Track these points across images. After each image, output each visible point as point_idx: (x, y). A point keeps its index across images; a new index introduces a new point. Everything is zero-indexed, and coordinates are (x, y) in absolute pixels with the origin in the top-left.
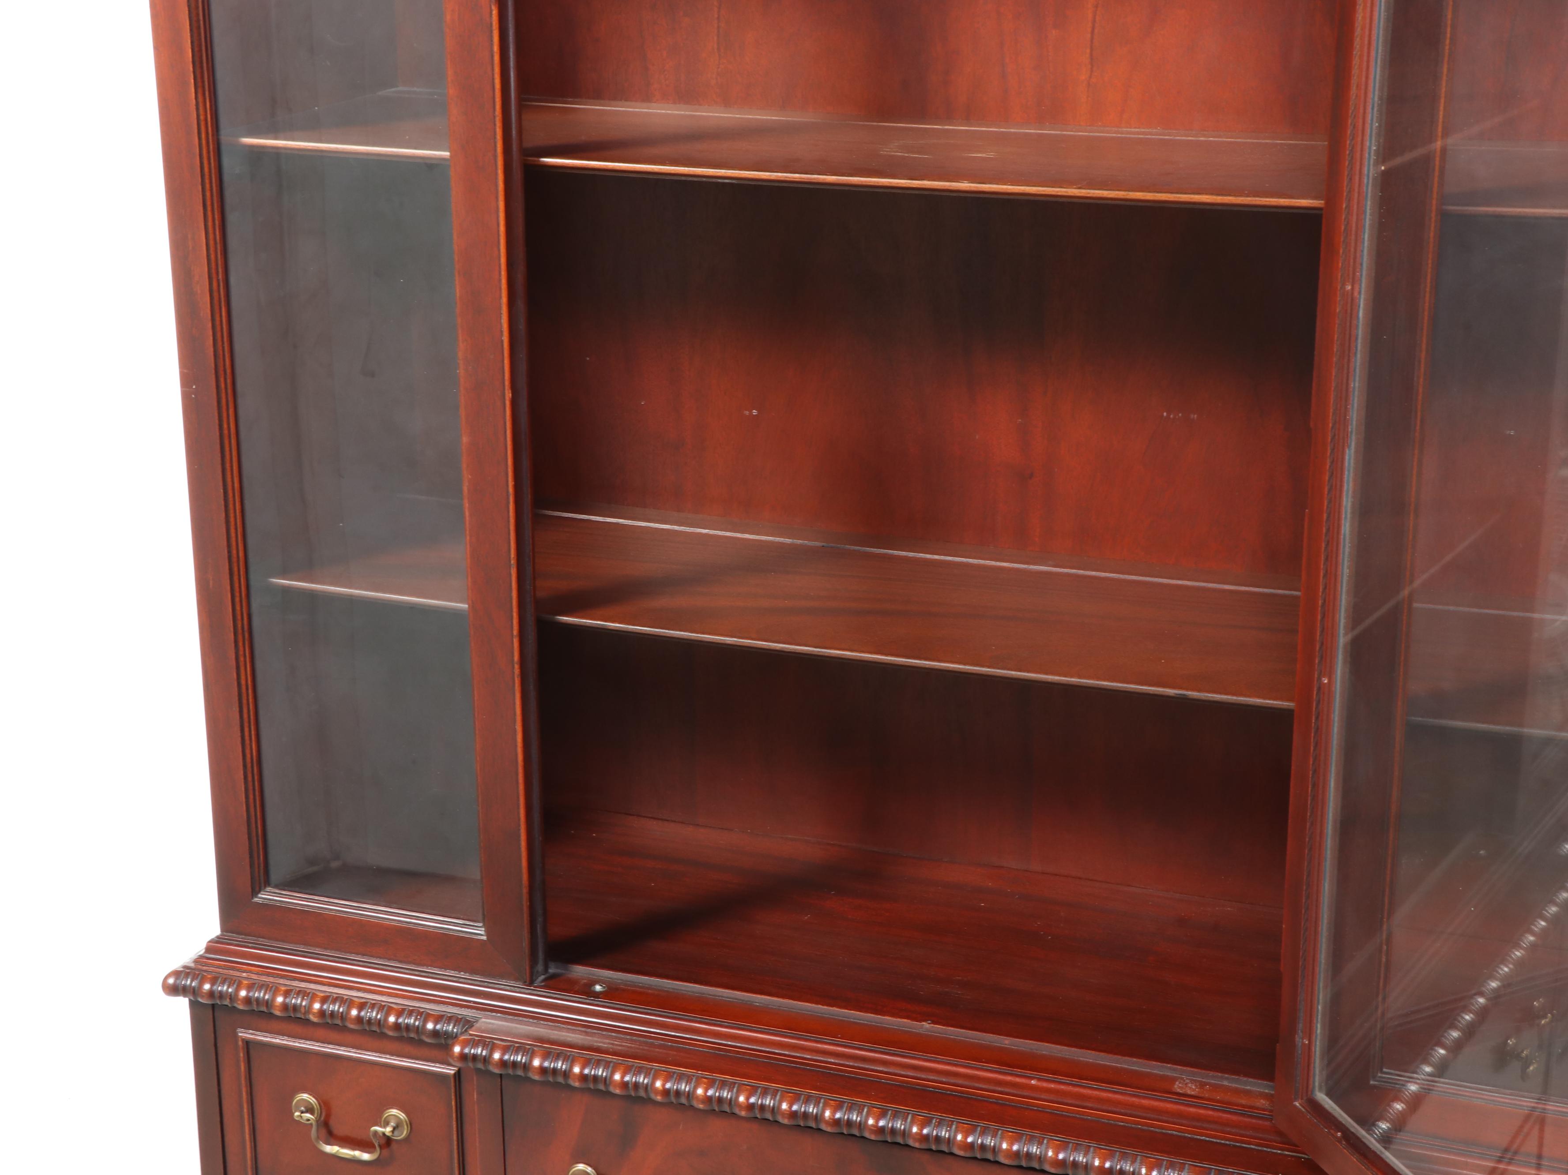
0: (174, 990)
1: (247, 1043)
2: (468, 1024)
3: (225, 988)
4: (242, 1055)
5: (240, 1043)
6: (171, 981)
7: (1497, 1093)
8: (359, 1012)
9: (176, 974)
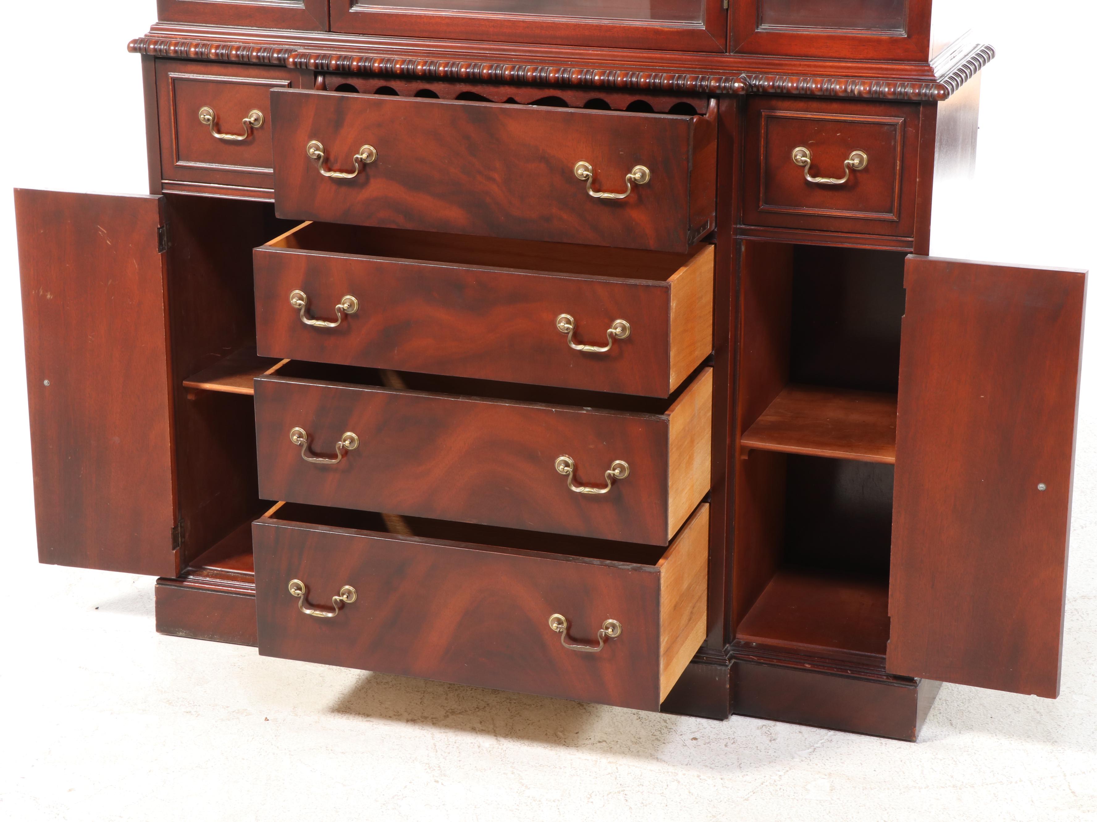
0: (134, 50)
1: (174, 79)
2: (291, 51)
3: (162, 47)
4: (171, 87)
5: (170, 80)
6: (132, 45)
8: (236, 52)
9: (135, 41)
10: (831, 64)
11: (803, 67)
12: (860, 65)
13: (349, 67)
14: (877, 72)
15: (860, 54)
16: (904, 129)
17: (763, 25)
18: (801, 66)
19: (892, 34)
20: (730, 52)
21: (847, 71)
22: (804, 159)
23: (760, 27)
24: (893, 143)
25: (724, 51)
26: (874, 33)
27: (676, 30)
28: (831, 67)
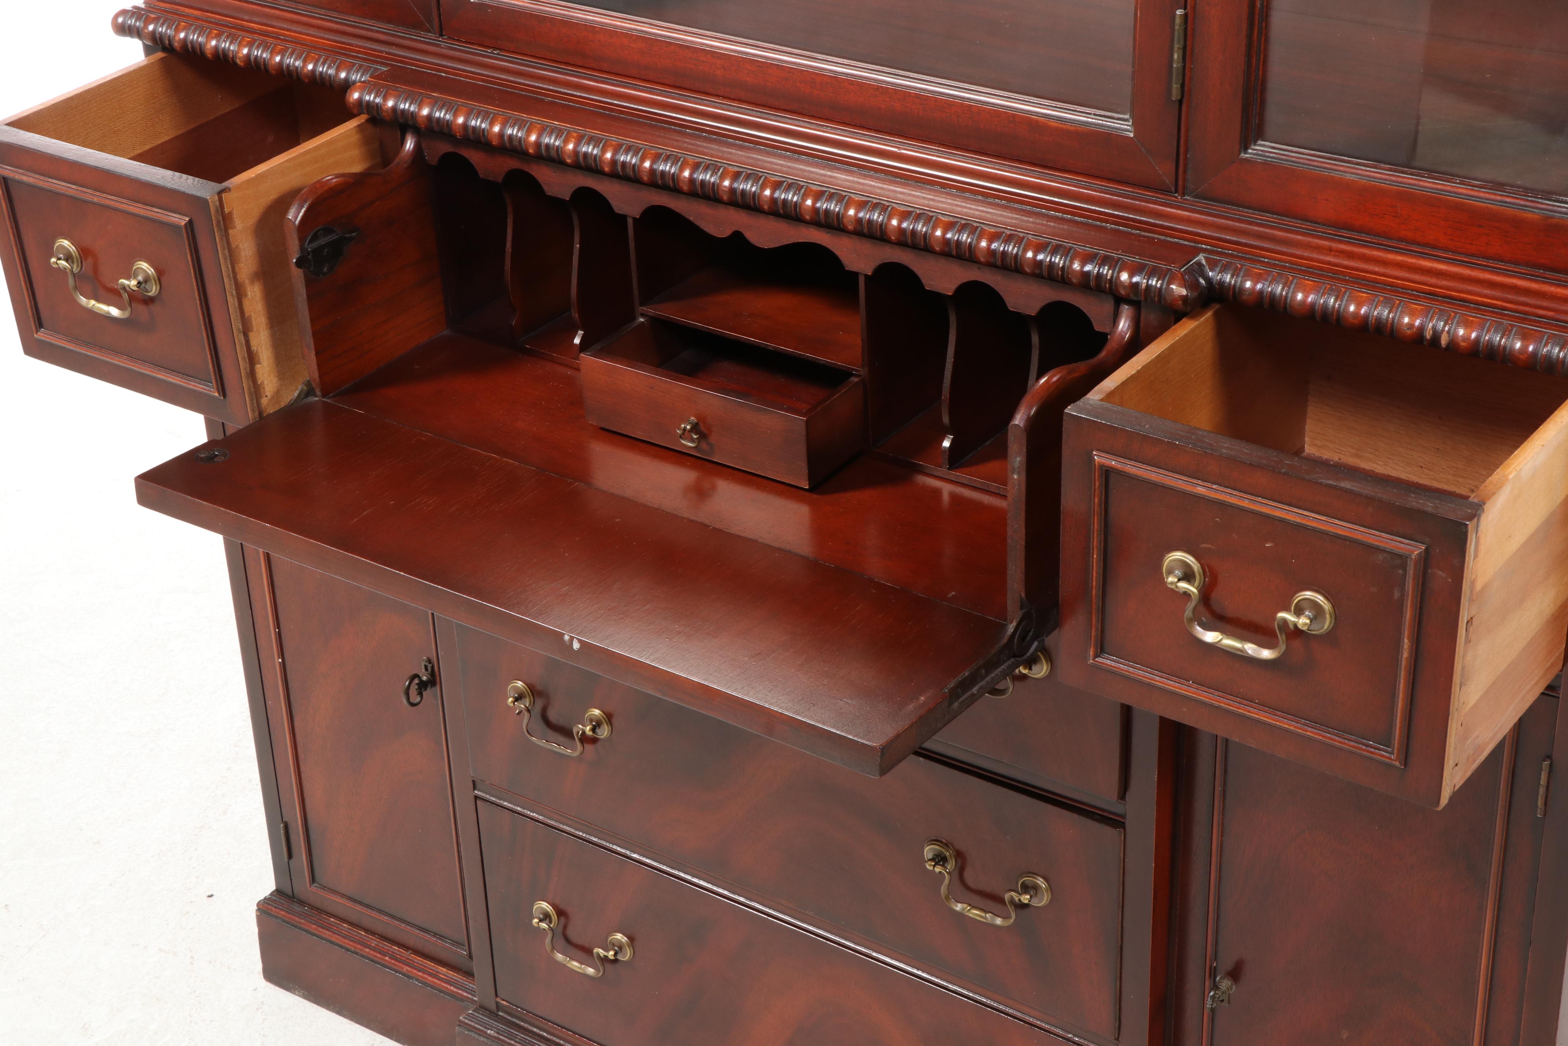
0: (123, 30)
3: (164, 29)
6: (120, 20)
7: (1374, 168)
9: (124, 12)
10: (1400, 258)
11: (1335, 256)
12: (1467, 272)
13: (448, 124)
14: (1505, 295)
15: (1471, 244)
16: (1425, 573)
17: (1260, 142)
18: (1332, 253)
19: (1550, 208)
20: (1184, 194)
21: (1433, 281)
22: (1183, 585)
23: (1253, 147)
24: (1397, 595)
25: (1173, 189)
26: (1508, 200)
27: (1072, 128)
28: (1400, 266)
